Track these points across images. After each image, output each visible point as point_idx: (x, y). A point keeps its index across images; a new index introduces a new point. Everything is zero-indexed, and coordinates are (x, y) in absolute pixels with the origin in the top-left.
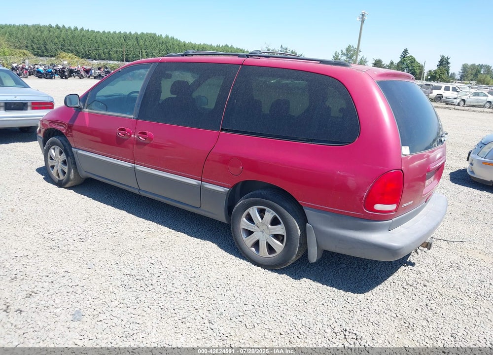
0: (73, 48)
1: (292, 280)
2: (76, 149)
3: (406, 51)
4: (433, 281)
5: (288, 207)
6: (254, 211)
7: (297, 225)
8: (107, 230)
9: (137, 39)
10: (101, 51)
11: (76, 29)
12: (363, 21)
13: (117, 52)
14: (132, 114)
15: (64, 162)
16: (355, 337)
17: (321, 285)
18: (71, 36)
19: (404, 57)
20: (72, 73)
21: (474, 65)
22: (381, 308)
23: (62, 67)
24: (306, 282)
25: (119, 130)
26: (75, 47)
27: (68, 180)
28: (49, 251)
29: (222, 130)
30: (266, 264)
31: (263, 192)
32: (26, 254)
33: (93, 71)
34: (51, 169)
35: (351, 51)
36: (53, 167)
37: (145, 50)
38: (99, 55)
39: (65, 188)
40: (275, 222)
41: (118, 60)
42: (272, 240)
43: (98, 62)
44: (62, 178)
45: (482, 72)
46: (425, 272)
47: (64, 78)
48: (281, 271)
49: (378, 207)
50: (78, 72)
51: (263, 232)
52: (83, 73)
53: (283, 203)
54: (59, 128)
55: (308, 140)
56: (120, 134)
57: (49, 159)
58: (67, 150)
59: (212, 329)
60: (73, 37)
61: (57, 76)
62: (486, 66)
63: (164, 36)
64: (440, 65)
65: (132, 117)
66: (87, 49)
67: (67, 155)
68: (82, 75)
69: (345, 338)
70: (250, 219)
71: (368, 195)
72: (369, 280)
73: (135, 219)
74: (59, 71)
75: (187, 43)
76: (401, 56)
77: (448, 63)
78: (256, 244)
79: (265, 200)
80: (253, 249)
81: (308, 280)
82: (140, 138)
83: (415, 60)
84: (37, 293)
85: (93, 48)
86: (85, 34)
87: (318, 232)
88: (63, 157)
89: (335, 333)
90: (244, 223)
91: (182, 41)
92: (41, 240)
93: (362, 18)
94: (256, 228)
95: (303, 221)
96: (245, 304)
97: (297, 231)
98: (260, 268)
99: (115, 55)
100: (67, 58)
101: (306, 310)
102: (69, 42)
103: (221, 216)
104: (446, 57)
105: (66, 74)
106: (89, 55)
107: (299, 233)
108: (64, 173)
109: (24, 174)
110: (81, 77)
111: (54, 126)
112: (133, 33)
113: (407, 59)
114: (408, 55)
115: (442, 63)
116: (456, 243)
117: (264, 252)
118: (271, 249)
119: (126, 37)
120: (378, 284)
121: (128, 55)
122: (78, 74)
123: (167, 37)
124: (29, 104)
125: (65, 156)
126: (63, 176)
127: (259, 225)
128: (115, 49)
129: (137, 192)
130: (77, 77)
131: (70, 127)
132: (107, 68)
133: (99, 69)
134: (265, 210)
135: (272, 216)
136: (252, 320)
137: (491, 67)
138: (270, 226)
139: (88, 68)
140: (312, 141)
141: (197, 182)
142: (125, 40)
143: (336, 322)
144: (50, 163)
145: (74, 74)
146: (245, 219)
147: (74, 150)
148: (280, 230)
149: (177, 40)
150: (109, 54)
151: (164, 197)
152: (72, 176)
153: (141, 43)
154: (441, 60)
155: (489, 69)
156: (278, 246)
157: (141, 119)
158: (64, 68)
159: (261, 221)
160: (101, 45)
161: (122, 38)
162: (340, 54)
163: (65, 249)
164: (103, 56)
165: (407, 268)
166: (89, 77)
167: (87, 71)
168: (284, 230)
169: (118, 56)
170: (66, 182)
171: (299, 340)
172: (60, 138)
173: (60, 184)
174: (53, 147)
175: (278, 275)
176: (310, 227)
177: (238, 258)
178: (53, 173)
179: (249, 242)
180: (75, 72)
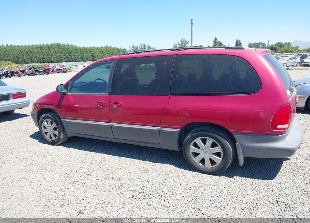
0: (7, 58)
1: (229, 178)
2: (64, 119)
3: (216, 39)
4: (305, 167)
5: (222, 135)
6: (198, 141)
7: (229, 145)
8: (101, 167)
9: (49, 48)
10: (25, 58)
11: (7, 45)
12: (192, 24)
13: (36, 58)
14: (106, 92)
15: (55, 129)
16: (284, 204)
17: (246, 178)
18: (4, 50)
19: (215, 42)
20: (13, 74)
21: (255, 43)
22: (287, 186)
23: (6, 71)
24: (237, 178)
25: (98, 103)
26: (7, 57)
27: (59, 139)
28: (73, 184)
29: (171, 94)
30: (211, 172)
31: (203, 128)
32: (60, 189)
33: (27, 71)
34: (45, 134)
35: (184, 42)
36: (46, 133)
37: (55, 54)
38: (25, 61)
39: (57, 145)
40: (214, 145)
41: (38, 63)
42: (213, 156)
43: (28, 65)
44: (54, 139)
45: (260, 47)
46: (297, 162)
47: (8, 77)
48: (220, 175)
49: (279, 127)
50: (17, 73)
51: (206, 153)
52: (20, 73)
53: (218, 133)
54: (50, 107)
55: (229, 94)
56: (98, 105)
57: (43, 128)
58: (57, 121)
59: (203, 214)
60: (5, 51)
61: (3, 77)
62: (262, 43)
63: (66, 44)
64: (236, 45)
65: (106, 94)
66: (16, 58)
67: (57, 124)
68: (20, 75)
69: (279, 205)
70: (196, 145)
71: (273, 121)
72: (271, 172)
73: (114, 157)
74: (4, 73)
75: (82, 47)
76: (214, 42)
77: (241, 44)
78: (203, 161)
79: (206, 133)
80: (200, 164)
81: (238, 177)
82: (114, 106)
83: (222, 44)
84: (83, 211)
85: (20, 56)
86: (13, 48)
87: (243, 147)
88: (54, 125)
89: (272, 204)
90: (192, 149)
91: (78, 46)
92: (64, 179)
93: (192, 22)
94: (201, 151)
95: (233, 142)
96: (212, 196)
97: (230, 149)
98: (207, 175)
99: (36, 60)
100: (7, 65)
101: (248, 194)
102: (3, 54)
103: (175, 147)
104: (239, 40)
105: (9, 75)
106: (17, 61)
107: (231, 149)
108: (55, 136)
109: (24, 140)
110: (20, 76)
111: (46, 106)
112: (45, 44)
113: (217, 43)
114: (218, 41)
115: (237, 44)
116: (304, 144)
117: (208, 164)
118: (212, 162)
119: (41, 48)
120: (277, 173)
121: (44, 59)
122: (17, 74)
123: (68, 45)
124: (11, 96)
125: (55, 125)
126: (54, 138)
127: (203, 149)
128: (35, 56)
129: (112, 140)
130: (16, 76)
131: (59, 106)
132: (35, 68)
133: (30, 69)
134: (206, 139)
135: (212, 142)
136: (221, 204)
137: (265, 43)
138: (210, 148)
139: (23, 69)
140: (232, 94)
141: (157, 128)
142: (41, 49)
143: (268, 197)
144: (44, 131)
145: (14, 74)
146: (192, 146)
147: (62, 120)
148: (218, 149)
149: (75, 46)
150: (31, 59)
151: (133, 141)
152: (62, 137)
153: (52, 50)
154: (236, 42)
155: (264, 45)
156: (218, 160)
157: (113, 95)
158: (8, 71)
159: (204, 146)
160: (25, 54)
161: (39, 48)
162: (178, 44)
163: (82, 181)
164: (27, 61)
165: (287, 161)
166: (24, 75)
167: (23, 72)
168: (221, 149)
169: (38, 60)
170: (58, 142)
171: (255, 211)
172: (50, 114)
173: (53, 143)
174: (46, 120)
175: (220, 177)
176: (238, 145)
177: (191, 171)
178: (47, 137)
179: (198, 160)
180: (15, 73)
